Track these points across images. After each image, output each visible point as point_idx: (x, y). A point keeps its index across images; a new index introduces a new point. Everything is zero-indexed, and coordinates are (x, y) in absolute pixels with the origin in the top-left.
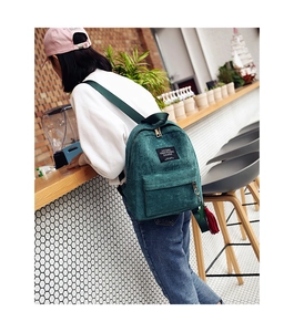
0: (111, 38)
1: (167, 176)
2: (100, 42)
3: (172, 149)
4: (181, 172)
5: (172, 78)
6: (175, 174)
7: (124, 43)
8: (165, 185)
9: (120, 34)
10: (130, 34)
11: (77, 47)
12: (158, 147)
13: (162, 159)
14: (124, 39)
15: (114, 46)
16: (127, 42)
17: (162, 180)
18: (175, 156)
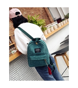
0: (36, 11)
1: (37, 57)
2: (33, 12)
4: (41, 56)
5: (55, 19)
6: (39, 57)
7: (40, 11)
8: (36, 59)
9: (39, 9)
10: (41, 9)
11: (17, 16)
12: (35, 48)
14: (40, 10)
15: (37, 13)
16: (41, 11)
17: (35, 58)
18: (40, 51)
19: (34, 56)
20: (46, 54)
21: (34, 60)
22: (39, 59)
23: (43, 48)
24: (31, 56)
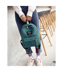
1: (29, 39)
3: (31, 31)
6: (31, 38)
12: (27, 31)
13: (28, 34)
18: (31, 34)
19: (27, 38)
20: (37, 35)
21: (27, 42)
22: (31, 41)
23: (34, 30)
24: (24, 38)
